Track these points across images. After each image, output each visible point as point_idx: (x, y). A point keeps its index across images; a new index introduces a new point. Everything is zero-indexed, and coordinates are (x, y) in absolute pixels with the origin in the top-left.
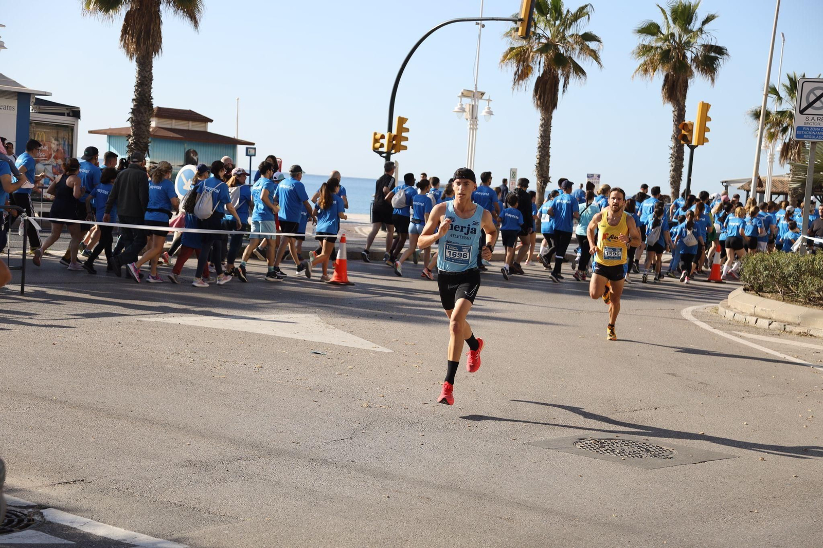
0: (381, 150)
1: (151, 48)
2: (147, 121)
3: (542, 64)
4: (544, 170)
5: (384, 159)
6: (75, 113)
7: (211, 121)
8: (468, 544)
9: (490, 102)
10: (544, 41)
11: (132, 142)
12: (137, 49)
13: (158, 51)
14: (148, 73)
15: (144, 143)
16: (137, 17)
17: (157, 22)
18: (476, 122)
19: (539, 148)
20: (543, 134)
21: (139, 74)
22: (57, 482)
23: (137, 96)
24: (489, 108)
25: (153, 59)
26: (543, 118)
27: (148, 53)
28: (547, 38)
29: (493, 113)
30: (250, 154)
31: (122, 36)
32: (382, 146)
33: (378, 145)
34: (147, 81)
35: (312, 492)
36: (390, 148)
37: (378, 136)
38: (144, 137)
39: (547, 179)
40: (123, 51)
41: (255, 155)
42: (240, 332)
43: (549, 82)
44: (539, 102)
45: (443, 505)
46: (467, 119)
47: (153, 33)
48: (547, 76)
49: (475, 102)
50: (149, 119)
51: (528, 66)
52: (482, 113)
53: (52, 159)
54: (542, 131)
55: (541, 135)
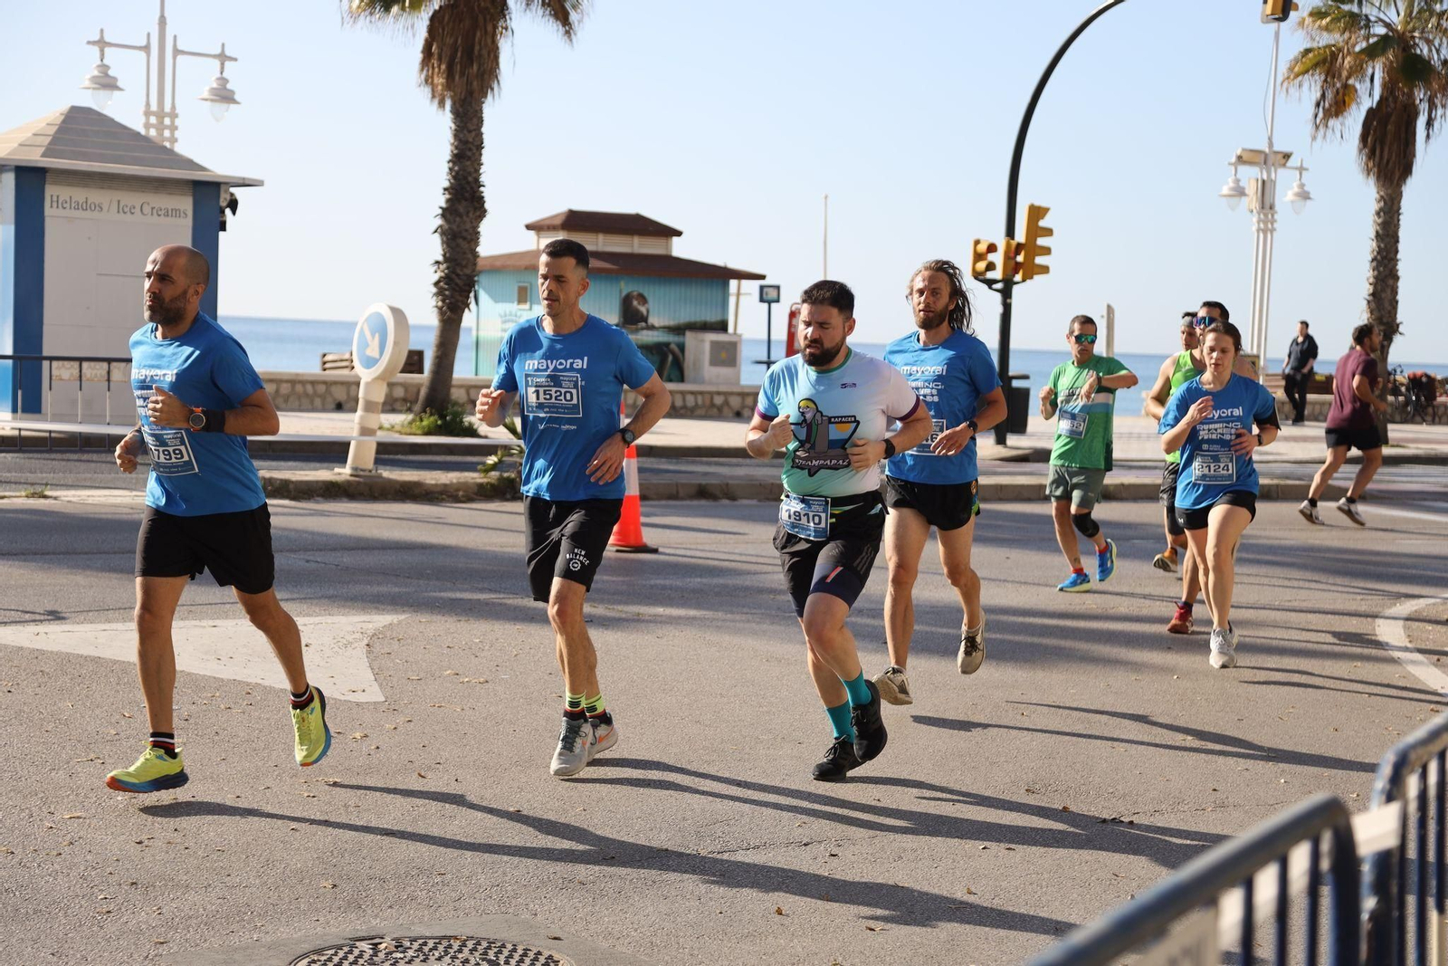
0: (990, 275)
1: (475, 83)
2: (471, 231)
3: (1377, 82)
4: (1384, 308)
7: (679, 234)
9: (1304, 173)
10: (1380, 30)
11: (443, 274)
12: (449, 85)
13: (495, 88)
14: (473, 134)
15: (467, 275)
18: (1273, 216)
19: (1373, 260)
20: (1381, 232)
21: (456, 135)
23: (452, 181)
24: (1302, 186)
25: (484, 106)
26: (1382, 197)
27: (470, 93)
28: (1387, 25)
29: (1311, 196)
30: (769, 296)
31: (424, 61)
32: (991, 267)
33: (981, 266)
34: (470, 150)
36: (1010, 273)
37: (982, 248)
38: (464, 263)
39: (1392, 327)
40: (427, 91)
41: (778, 301)
43: (1393, 118)
44: (1371, 164)
46: (1251, 211)
47: (480, 50)
48: (1387, 106)
49: (1269, 175)
50: (476, 228)
51: (1346, 86)
52: (1285, 195)
54: (1379, 225)
55: (1377, 232)
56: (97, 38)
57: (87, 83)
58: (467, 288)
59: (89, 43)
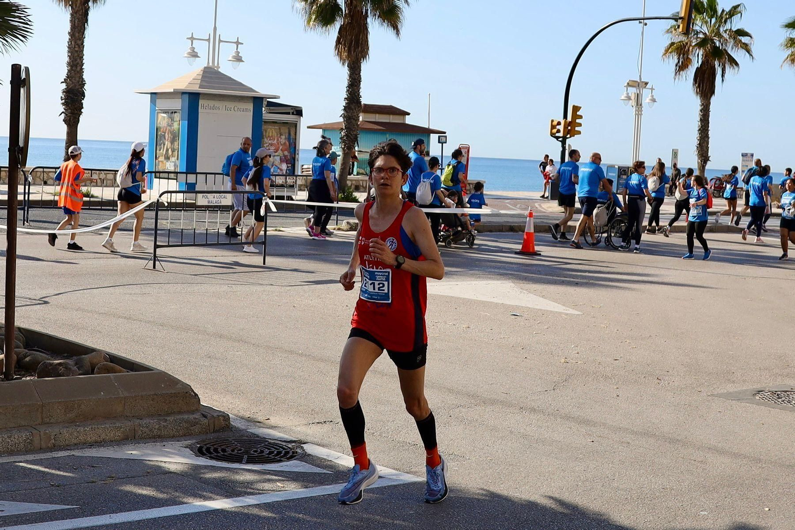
0: (557, 135)
1: (360, 55)
2: (356, 116)
3: (700, 57)
4: (704, 150)
5: (560, 143)
6: (298, 112)
7: (409, 114)
8: (668, 483)
9: (653, 91)
10: (701, 36)
11: (344, 134)
12: (349, 57)
13: (366, 57)
14: (358, 76)
15: (354, 134)
16: (348, 30)
17: (365, 33)
18: (641, 108)
19: (699, 130)
20: (702, 118)
21: (350, 77)
22: (311, 422)
23: (349, 95)
24: (652, 96)
25: (362, 64)
26: (703, 104)
27: (357, 59)
28: (705, 34)
29: (656, 100)
30: (442, 141)
31: (336, 45)
32: (558, 131)
34: (356, 82)
35: (525, 436)
36: (566, 133)
37: (555, 123)
38: (353, 129)
39: (707, 158)
40: (337, 58)
41: (446, 143)
42: (447, 297)
43: (707, 72)
44: (698, 90)
45: (642, 449)
46: (633, 106)
47: (362, 42)
48: (705, 66)
49: (640, 91)
50: (358, 115)
51: (688, 58)
52: (646, 100)
53: (280, 151)
54: (702, 115)
55: (701, 119)
56: (190, 36)
57: (186, 55)
58: (354, 140)
59: (187, 38)
